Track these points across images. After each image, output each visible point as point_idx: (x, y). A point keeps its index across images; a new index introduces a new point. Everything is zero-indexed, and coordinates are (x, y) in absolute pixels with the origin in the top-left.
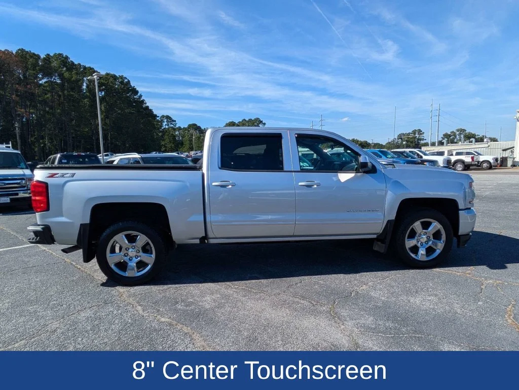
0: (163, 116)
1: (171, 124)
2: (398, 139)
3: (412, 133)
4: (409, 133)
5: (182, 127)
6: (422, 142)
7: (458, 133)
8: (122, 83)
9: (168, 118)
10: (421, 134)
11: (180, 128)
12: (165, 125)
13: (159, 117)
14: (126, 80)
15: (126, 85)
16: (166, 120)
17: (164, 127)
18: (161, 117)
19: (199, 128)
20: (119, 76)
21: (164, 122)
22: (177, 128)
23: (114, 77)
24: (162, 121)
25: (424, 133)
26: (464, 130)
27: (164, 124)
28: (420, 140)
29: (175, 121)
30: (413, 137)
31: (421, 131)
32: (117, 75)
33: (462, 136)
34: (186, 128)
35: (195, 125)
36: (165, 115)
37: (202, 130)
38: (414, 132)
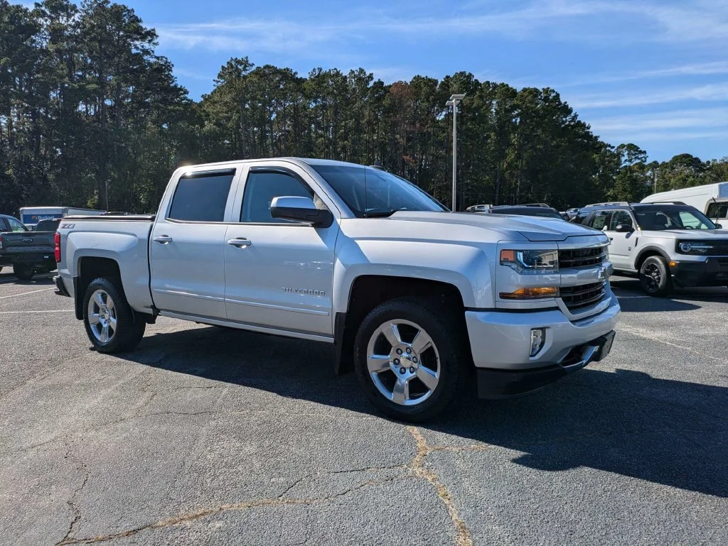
0: (622, 146)
1: (636, 158)
5: (660, 163)
8: (546, 99)
9: (632, 148)
11: (655, 165)
12: (625, 161)
13: (613, 147)
14: (553, 95)
15: (552, 102)
16: (627, 152)
17: (624, 165)
18: (618, 147)
19: (697, 160)
20: (543, 89)
21: (623, 155)
22: (650, 165)
23: (535, 92)
24: (619, 155)
27: (623, 159)
29: (645, 152)
32: (540, 88)
34: (667, 164)
35: (687, 156)
36: (626, 144)
37: (704, 165)
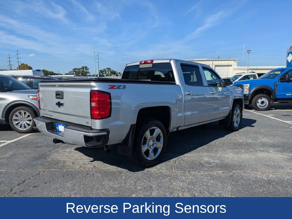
2: (73, 72)
3: (81, 69)
4: (80, 68)
6: (88, 74)
7: (107, 70)
10: (87, 69)
25: (88, 69)
26: (110, 69)
28: (87, 73)
30: (83, 71)
31: (87, 68)
33: (109, 72)
38: (83, 68)
